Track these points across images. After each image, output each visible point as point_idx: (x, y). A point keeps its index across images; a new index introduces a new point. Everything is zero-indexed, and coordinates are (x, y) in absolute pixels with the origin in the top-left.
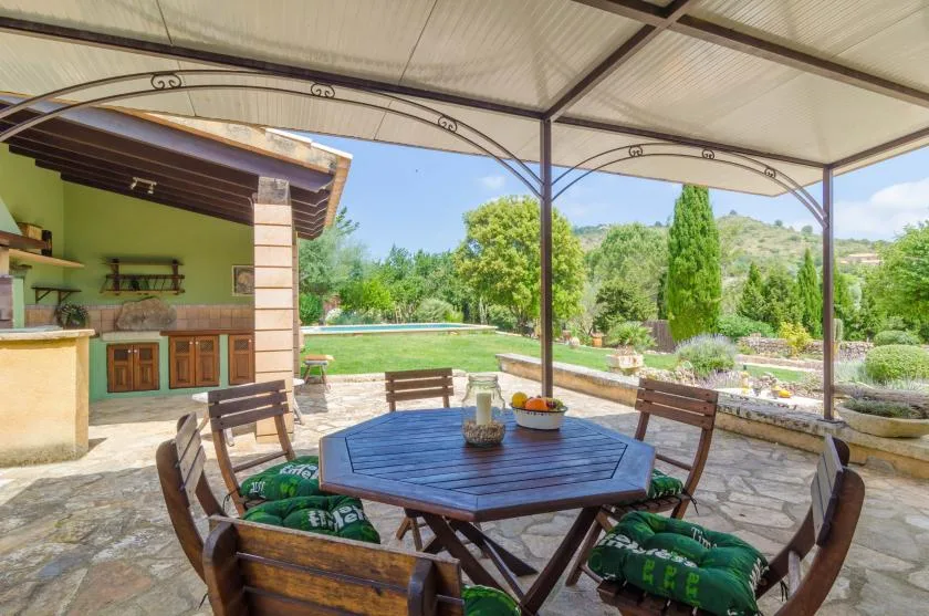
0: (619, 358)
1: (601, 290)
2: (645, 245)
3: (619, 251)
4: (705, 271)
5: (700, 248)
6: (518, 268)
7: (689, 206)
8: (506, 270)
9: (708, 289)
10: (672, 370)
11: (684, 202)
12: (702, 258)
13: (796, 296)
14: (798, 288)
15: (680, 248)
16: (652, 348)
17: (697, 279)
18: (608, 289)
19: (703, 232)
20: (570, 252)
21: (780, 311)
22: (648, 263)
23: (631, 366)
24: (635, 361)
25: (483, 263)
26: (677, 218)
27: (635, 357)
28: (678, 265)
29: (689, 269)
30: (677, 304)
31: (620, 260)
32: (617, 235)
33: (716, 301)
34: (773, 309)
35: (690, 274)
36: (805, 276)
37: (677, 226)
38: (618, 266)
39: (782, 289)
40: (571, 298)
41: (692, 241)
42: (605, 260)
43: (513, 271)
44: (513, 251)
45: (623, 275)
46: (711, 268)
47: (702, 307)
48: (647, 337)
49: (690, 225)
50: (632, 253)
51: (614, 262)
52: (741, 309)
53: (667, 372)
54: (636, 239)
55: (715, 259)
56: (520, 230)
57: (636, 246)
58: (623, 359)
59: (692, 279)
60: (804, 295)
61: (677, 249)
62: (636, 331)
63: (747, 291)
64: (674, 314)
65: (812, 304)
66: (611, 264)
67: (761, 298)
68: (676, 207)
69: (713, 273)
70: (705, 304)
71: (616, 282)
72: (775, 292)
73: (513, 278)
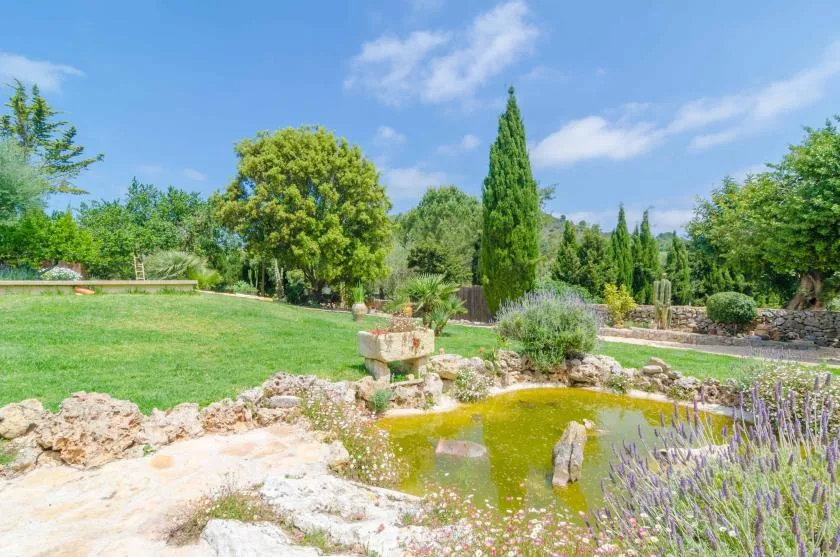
0: (381, 337)
1: (412, 251)
2: (460, 209)
3: (434, 214)
4: (522, 227)
5: (517, 200)
6: (302, 214)
7: (505, 152)
8: (283, 214)
9: (525, 248)
10: (490, 357)
11: (500, 148)
12: (519, 212)
13: (610, 259)
14: (612, 251)
15: (496, 200)
16: (459, 316)
17: (514, 237)
18: (420, 251)
19: (520, 181)
20: (371, 201)
21: (596, 275)
22: (463, 227)
23: (408, 354)
24: (416, 343)
25: (250, 204)
26: (492, 166)
27: (418, 334)
28: (494, 220)
29: (505, 223)
30: (493, 265)
31: (435, 223)
32: (432, 198)
33: (533, 262)
34: (590, 272)
35: (506, 230)
36: (618, 237)
37: (493, 174)
38: (433, 230)
39: (598, 249)
40: (373, 257)
41: (509, 192)
42: (420, 223)
43: (292, 217)
44: (293, 190)
45: (438, 238)
46: (529, 225)
47: (519, 269)
48: (453, 299)
49: (506, 174)
50: (448, 216)
51: (430, 226)
52: (557, 272)
53: (479, 361)
54: (452, 201)
55: (532, 213)
56: (305, 163)
57: (452, 209)
58: (390, 342)
59: (508, 236)
60: (618, 258)
61: (493, 201)
62: (433, 288)
63: (562, 253)
64: (489, 277)
65: (625, 266)
66: (427, 227)
67: (577, 260)
68: (492, 153)
69: (531, 230)
70: (522, 266)
71: (430, 244)
72: (591, 253)
73: (292, 226)
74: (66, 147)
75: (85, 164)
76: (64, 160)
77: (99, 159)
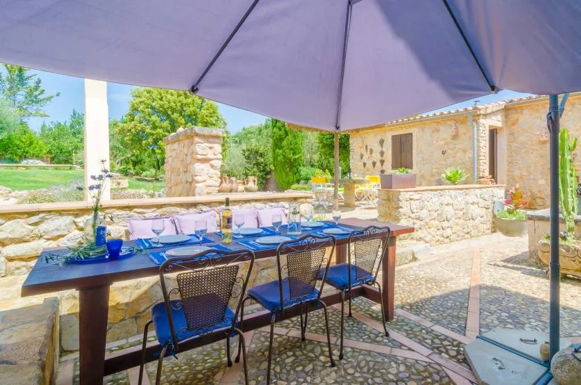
1: (244, 150)
4: (290, 137)
6: (160, 131)
8: (149, 131)
17: (285, 143)
18: (248, 150)
28: (274, 133)
29: (281, 135)
30: (276, 159)
35: (282, 139)
46: (294, 136)
47: (288, 161)
59: (282, 142)
61: (275, 122)
69: (295, 139)
73: (154, 137)
74: (37, 90)
75: (49, 99)
76: (36, 97)
77: (58, 95)
